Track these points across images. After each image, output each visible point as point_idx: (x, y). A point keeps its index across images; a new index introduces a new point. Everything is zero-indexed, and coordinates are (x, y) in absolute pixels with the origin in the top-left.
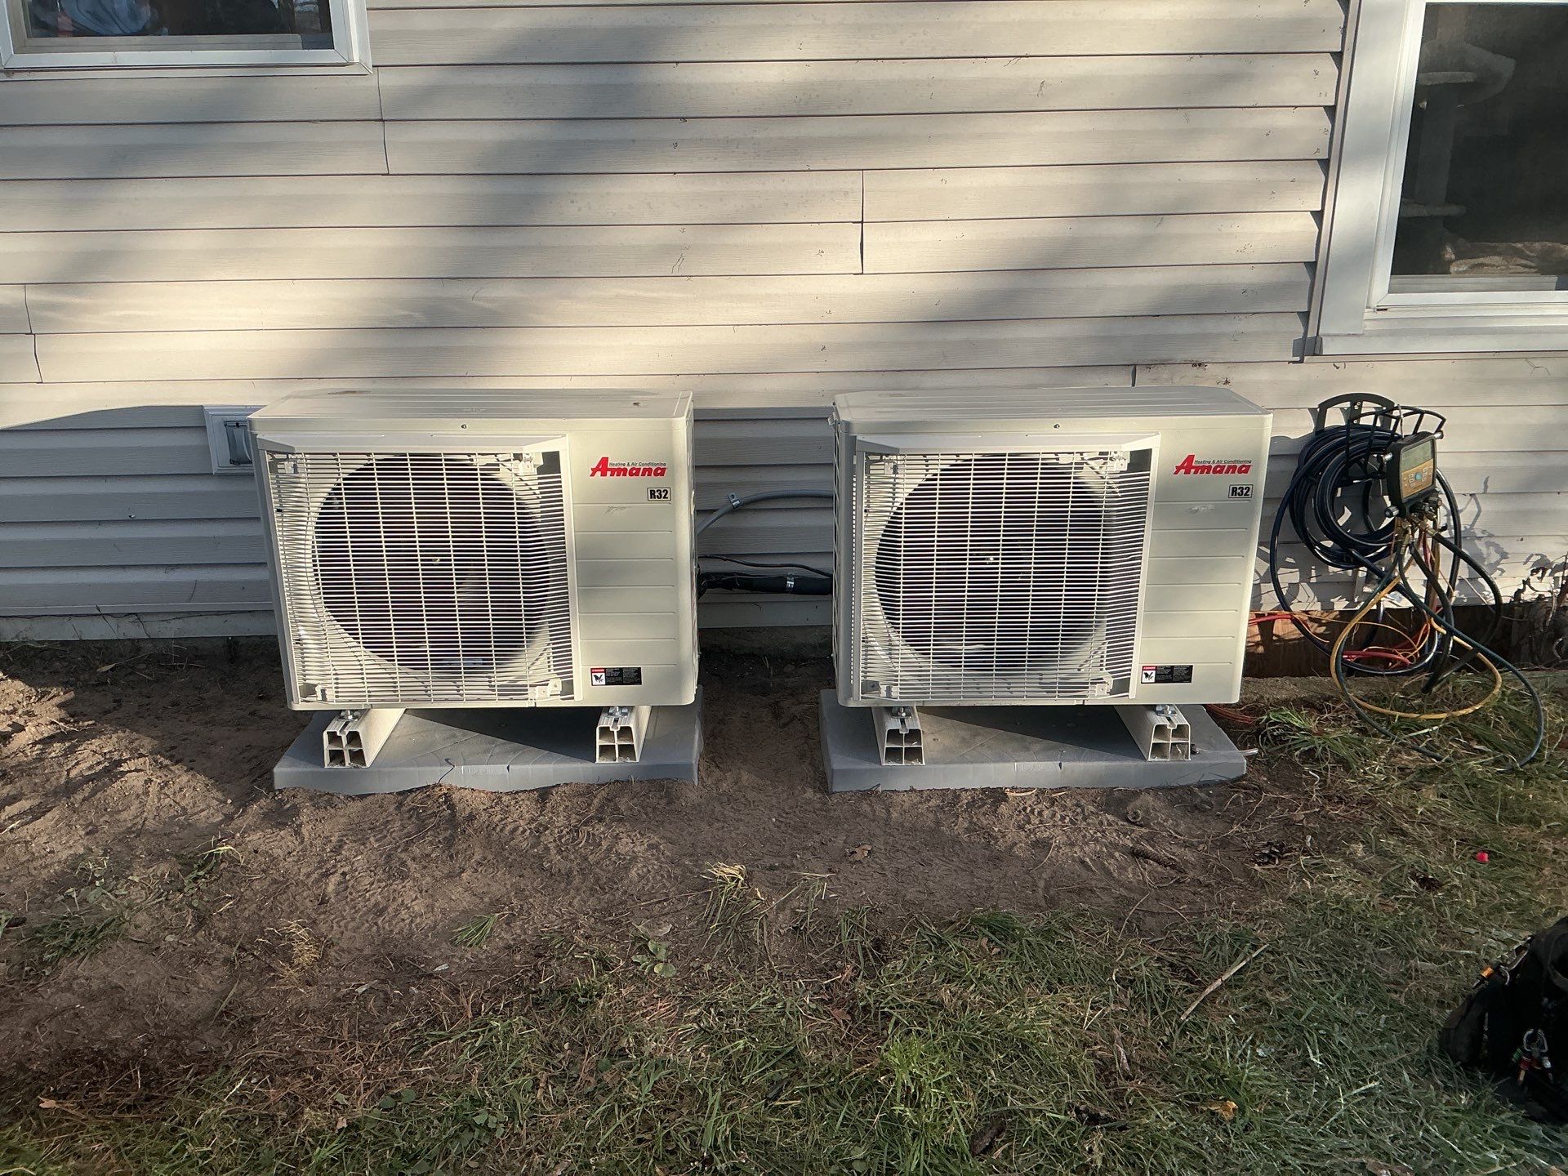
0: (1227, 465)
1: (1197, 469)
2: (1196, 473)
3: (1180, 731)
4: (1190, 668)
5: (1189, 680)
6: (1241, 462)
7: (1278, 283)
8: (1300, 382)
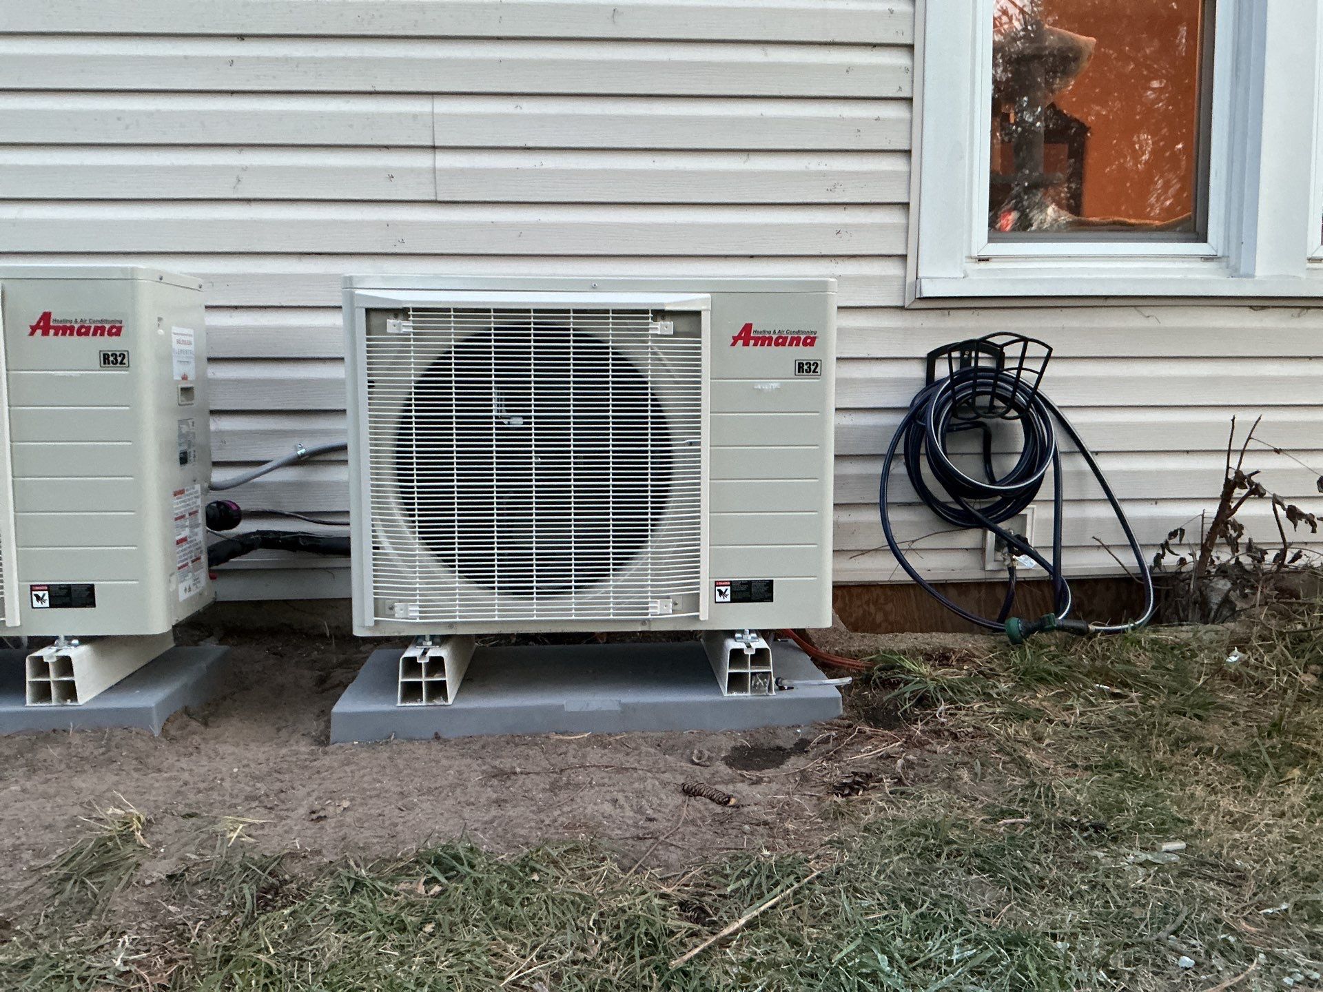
0: (790, 336)
1: (756, 340)
2: (755, 344)
3: (760, 656)
4: (769, 584)
5: (771, 599)
6: (805, 332)
7: (872, 225)
8: (906, 330)
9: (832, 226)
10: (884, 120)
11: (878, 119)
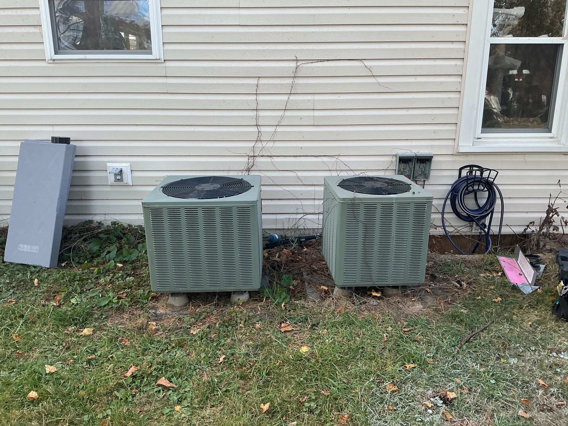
7: (445, 130)
8: (453, 161)
9: (432, 130)
10: (452, 98)
11: (449, 98)
